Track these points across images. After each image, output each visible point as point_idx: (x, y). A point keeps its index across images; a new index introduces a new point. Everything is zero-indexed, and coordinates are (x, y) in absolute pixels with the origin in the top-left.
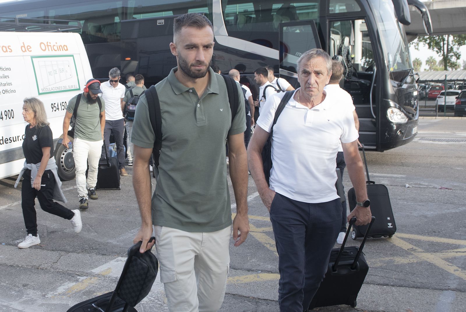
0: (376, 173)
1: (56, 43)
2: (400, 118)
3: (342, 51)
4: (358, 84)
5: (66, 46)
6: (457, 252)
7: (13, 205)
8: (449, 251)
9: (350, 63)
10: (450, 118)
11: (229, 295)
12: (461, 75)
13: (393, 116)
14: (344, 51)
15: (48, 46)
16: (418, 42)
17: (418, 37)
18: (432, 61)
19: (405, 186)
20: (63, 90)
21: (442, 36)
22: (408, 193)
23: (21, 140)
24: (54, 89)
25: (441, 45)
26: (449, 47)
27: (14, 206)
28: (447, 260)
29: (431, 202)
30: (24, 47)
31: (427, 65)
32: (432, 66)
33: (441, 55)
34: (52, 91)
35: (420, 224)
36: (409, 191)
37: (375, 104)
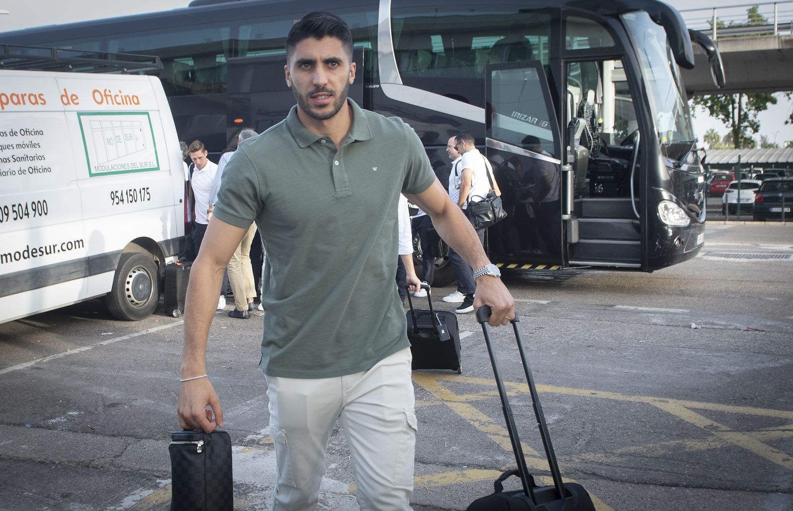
0: (641, 306)
1: (120, 92)
2: (679, 218)
3: (584, 112)
4: (609, 165)
5: (137, 97)
6: (784, 430)
7: (44, 361)
8: (771, 429)
9: (596, 132)
10: (747, 223)
11: (417, 506)
12: (762, 155)
13: (667, 214)
14: (586, 112)
15: (106, 95)
16: (694, 104)
17: (694, 97)
18: (713, 136)
19: (690, 327)
20: (130, 169)
21: (731, 96)
22: (696, 337)
23: (59, 251)
24: (116, 167)
25: (728, 109)
26: (742, 113)
27: (46, 363)
28: (769, 443)
29: (734, 351)
30: (66, 96)
31: (706, 142)
32: (714, 145)
33: (730, 126)
34: (113, 170)
35: (720, 386)
36: (697, 334)
37: (639, 197)
